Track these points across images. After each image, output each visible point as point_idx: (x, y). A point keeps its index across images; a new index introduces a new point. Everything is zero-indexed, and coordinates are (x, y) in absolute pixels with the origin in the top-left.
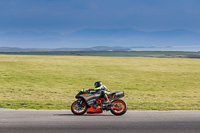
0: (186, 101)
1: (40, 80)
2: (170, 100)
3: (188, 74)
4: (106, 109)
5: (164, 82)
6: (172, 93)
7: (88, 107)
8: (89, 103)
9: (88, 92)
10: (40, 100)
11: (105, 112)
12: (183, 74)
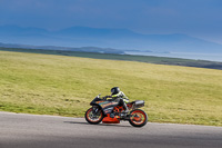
0: (181, 114)
1: (21, 80)
2: (164, 111)
3: (185, 84)
4: (123, 119)
5: (159, 92)
6: (167, 104)
7: (104, 115)
8: (106, 111)
9: (104, 99)
10: (20, 102)
11: (122, 123)
12: (180, 83)
